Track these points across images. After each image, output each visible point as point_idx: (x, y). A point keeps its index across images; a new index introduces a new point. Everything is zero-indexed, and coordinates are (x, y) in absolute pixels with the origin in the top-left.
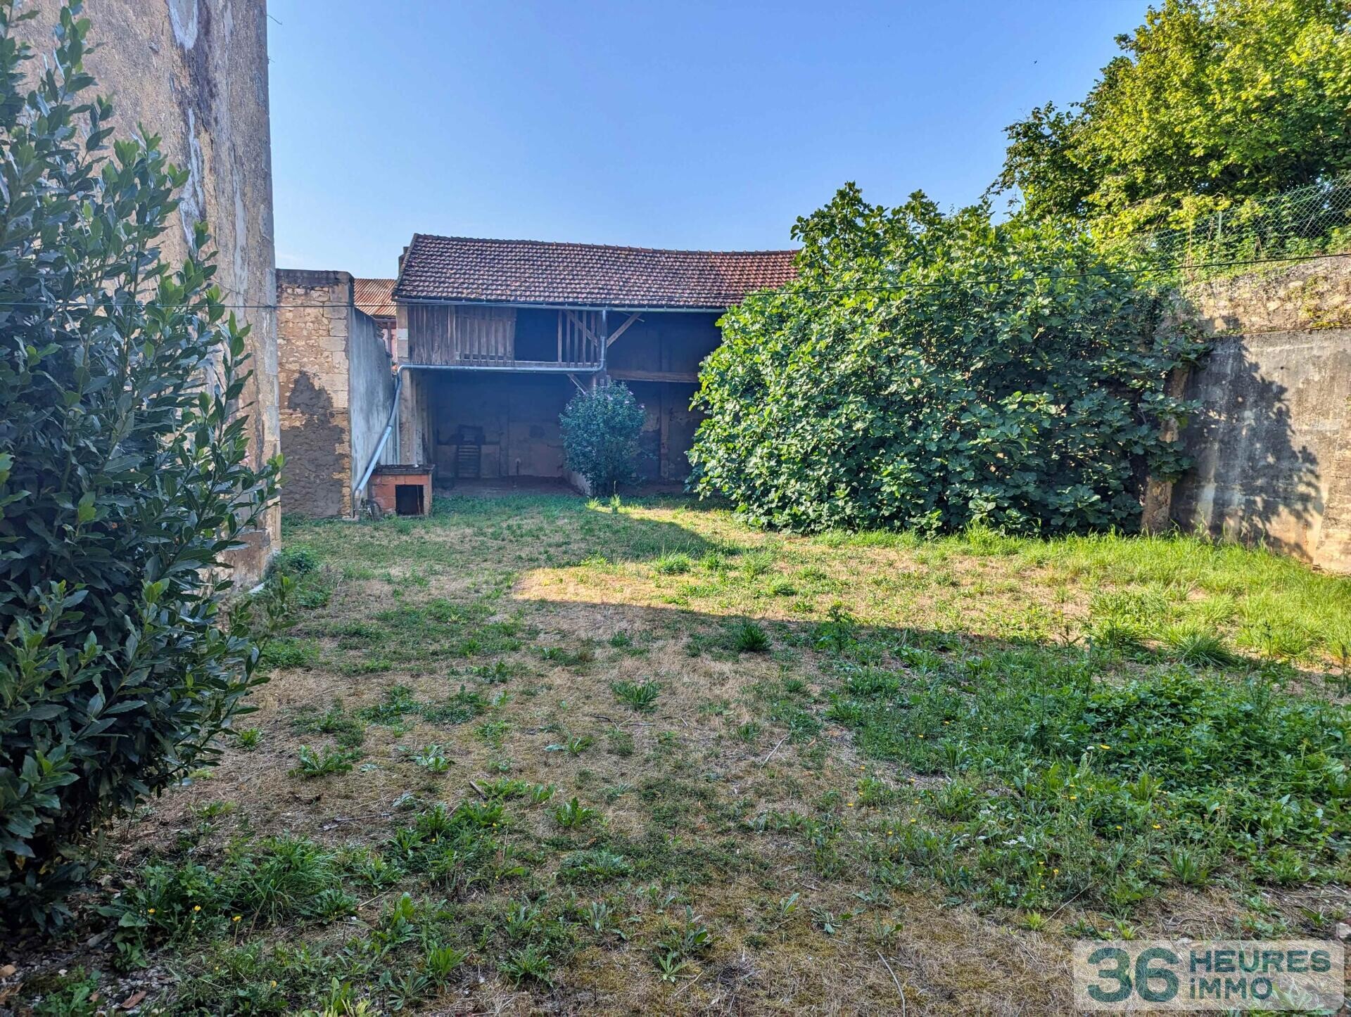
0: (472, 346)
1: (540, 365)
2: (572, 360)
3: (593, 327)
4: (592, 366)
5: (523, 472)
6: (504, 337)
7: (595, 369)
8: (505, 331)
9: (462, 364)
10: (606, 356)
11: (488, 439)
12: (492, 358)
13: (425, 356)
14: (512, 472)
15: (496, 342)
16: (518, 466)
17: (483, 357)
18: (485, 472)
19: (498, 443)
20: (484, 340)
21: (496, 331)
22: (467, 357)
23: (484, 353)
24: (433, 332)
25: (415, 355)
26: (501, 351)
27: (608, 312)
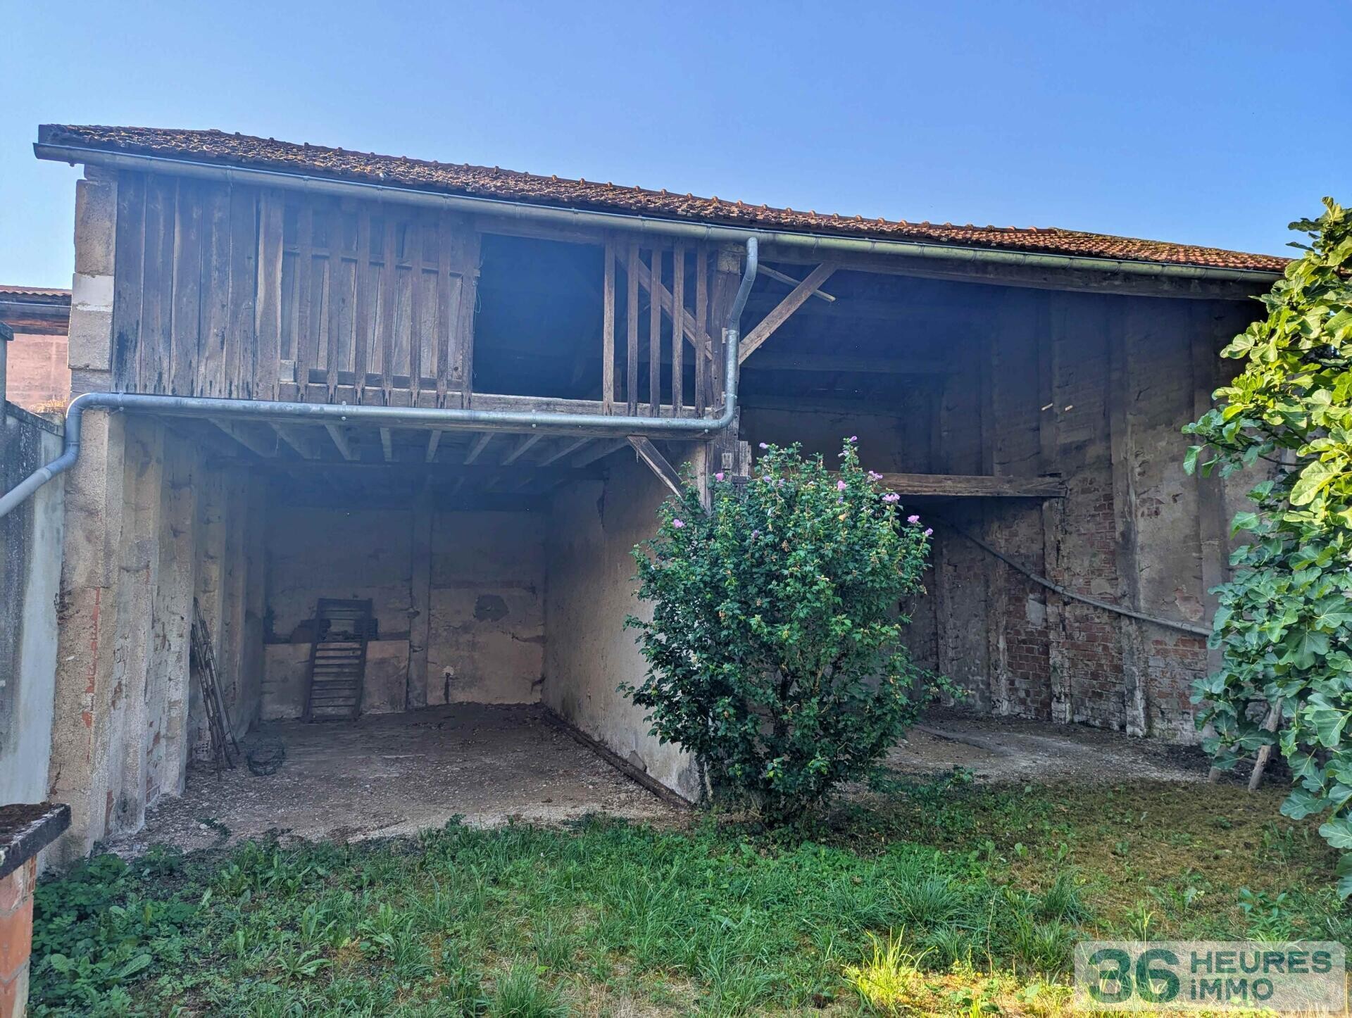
0: (337, 345)
1: (548, 408)
2: (643, 396)
3: (701, 307)
4: (699, 415)
5: (459, 696)
6: (442, 324)
7: (708, 422)
8: (443, 298)
9: (299, 394)
10: (741, 390)
11: (383, 628)
12: (400, 382)
13: (171, 368)
14: (435, 698)
15: (415, 334)
16: (448, 684)
17: (371, 380)
18: (376, 704)
19: (404, 636)
20: (375, 333)
21: (416, 302)
22: (315, 377)
23: (374, 368)
24: (203, 290)
25: (136, 359)
26: (429, 366)
27: (762, 246)
